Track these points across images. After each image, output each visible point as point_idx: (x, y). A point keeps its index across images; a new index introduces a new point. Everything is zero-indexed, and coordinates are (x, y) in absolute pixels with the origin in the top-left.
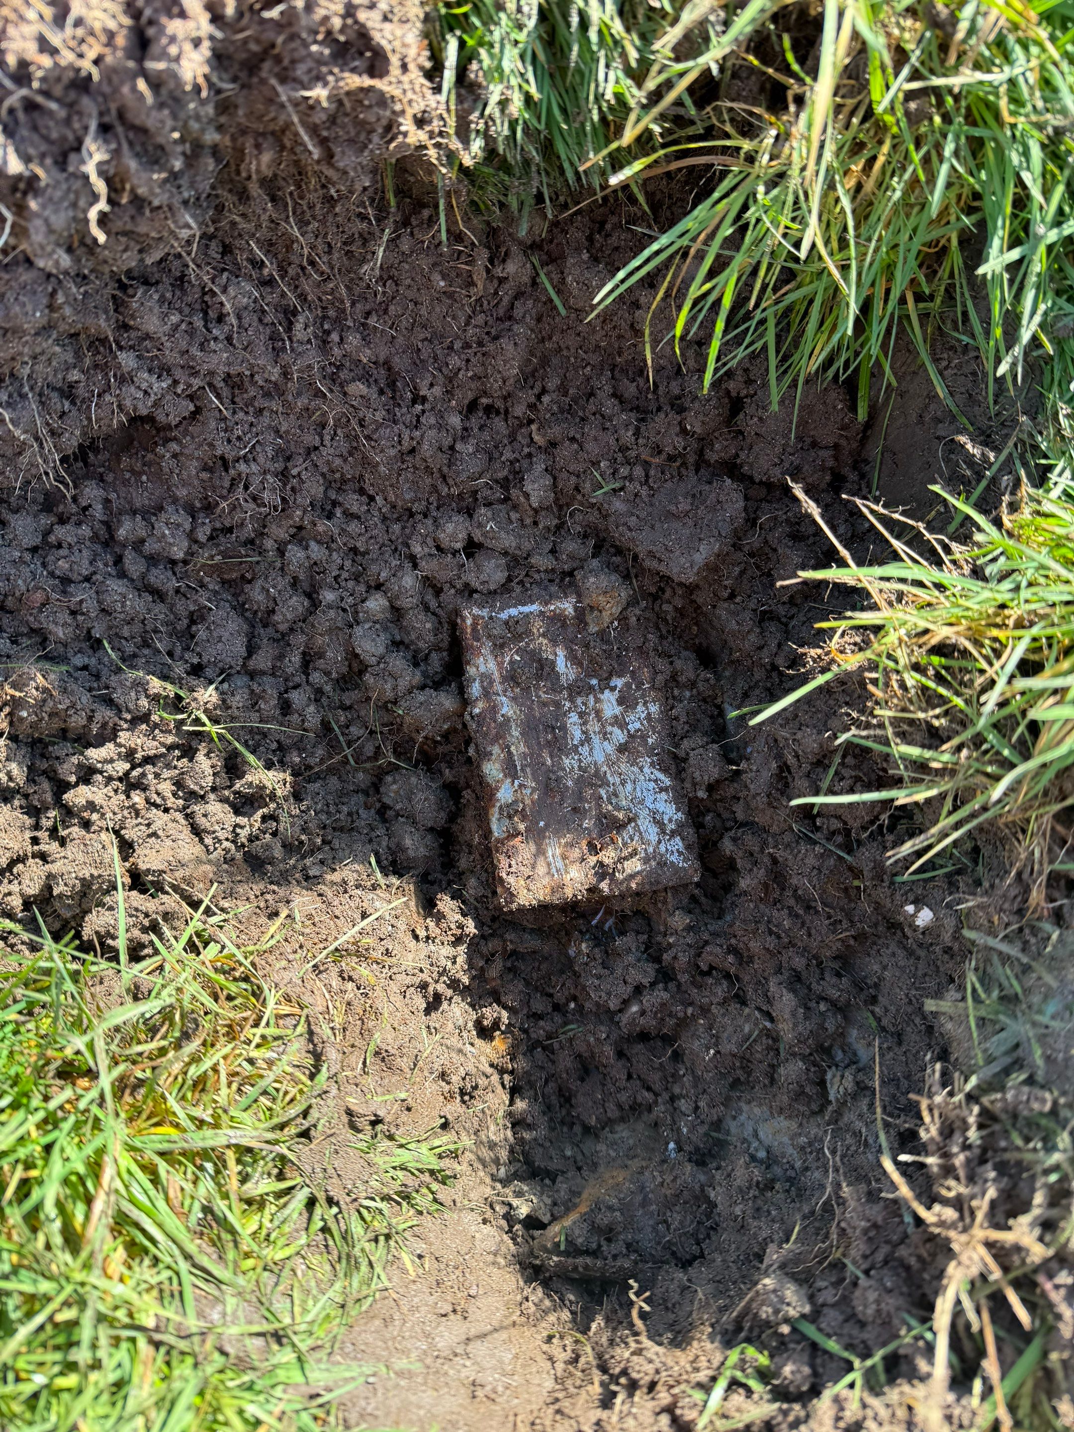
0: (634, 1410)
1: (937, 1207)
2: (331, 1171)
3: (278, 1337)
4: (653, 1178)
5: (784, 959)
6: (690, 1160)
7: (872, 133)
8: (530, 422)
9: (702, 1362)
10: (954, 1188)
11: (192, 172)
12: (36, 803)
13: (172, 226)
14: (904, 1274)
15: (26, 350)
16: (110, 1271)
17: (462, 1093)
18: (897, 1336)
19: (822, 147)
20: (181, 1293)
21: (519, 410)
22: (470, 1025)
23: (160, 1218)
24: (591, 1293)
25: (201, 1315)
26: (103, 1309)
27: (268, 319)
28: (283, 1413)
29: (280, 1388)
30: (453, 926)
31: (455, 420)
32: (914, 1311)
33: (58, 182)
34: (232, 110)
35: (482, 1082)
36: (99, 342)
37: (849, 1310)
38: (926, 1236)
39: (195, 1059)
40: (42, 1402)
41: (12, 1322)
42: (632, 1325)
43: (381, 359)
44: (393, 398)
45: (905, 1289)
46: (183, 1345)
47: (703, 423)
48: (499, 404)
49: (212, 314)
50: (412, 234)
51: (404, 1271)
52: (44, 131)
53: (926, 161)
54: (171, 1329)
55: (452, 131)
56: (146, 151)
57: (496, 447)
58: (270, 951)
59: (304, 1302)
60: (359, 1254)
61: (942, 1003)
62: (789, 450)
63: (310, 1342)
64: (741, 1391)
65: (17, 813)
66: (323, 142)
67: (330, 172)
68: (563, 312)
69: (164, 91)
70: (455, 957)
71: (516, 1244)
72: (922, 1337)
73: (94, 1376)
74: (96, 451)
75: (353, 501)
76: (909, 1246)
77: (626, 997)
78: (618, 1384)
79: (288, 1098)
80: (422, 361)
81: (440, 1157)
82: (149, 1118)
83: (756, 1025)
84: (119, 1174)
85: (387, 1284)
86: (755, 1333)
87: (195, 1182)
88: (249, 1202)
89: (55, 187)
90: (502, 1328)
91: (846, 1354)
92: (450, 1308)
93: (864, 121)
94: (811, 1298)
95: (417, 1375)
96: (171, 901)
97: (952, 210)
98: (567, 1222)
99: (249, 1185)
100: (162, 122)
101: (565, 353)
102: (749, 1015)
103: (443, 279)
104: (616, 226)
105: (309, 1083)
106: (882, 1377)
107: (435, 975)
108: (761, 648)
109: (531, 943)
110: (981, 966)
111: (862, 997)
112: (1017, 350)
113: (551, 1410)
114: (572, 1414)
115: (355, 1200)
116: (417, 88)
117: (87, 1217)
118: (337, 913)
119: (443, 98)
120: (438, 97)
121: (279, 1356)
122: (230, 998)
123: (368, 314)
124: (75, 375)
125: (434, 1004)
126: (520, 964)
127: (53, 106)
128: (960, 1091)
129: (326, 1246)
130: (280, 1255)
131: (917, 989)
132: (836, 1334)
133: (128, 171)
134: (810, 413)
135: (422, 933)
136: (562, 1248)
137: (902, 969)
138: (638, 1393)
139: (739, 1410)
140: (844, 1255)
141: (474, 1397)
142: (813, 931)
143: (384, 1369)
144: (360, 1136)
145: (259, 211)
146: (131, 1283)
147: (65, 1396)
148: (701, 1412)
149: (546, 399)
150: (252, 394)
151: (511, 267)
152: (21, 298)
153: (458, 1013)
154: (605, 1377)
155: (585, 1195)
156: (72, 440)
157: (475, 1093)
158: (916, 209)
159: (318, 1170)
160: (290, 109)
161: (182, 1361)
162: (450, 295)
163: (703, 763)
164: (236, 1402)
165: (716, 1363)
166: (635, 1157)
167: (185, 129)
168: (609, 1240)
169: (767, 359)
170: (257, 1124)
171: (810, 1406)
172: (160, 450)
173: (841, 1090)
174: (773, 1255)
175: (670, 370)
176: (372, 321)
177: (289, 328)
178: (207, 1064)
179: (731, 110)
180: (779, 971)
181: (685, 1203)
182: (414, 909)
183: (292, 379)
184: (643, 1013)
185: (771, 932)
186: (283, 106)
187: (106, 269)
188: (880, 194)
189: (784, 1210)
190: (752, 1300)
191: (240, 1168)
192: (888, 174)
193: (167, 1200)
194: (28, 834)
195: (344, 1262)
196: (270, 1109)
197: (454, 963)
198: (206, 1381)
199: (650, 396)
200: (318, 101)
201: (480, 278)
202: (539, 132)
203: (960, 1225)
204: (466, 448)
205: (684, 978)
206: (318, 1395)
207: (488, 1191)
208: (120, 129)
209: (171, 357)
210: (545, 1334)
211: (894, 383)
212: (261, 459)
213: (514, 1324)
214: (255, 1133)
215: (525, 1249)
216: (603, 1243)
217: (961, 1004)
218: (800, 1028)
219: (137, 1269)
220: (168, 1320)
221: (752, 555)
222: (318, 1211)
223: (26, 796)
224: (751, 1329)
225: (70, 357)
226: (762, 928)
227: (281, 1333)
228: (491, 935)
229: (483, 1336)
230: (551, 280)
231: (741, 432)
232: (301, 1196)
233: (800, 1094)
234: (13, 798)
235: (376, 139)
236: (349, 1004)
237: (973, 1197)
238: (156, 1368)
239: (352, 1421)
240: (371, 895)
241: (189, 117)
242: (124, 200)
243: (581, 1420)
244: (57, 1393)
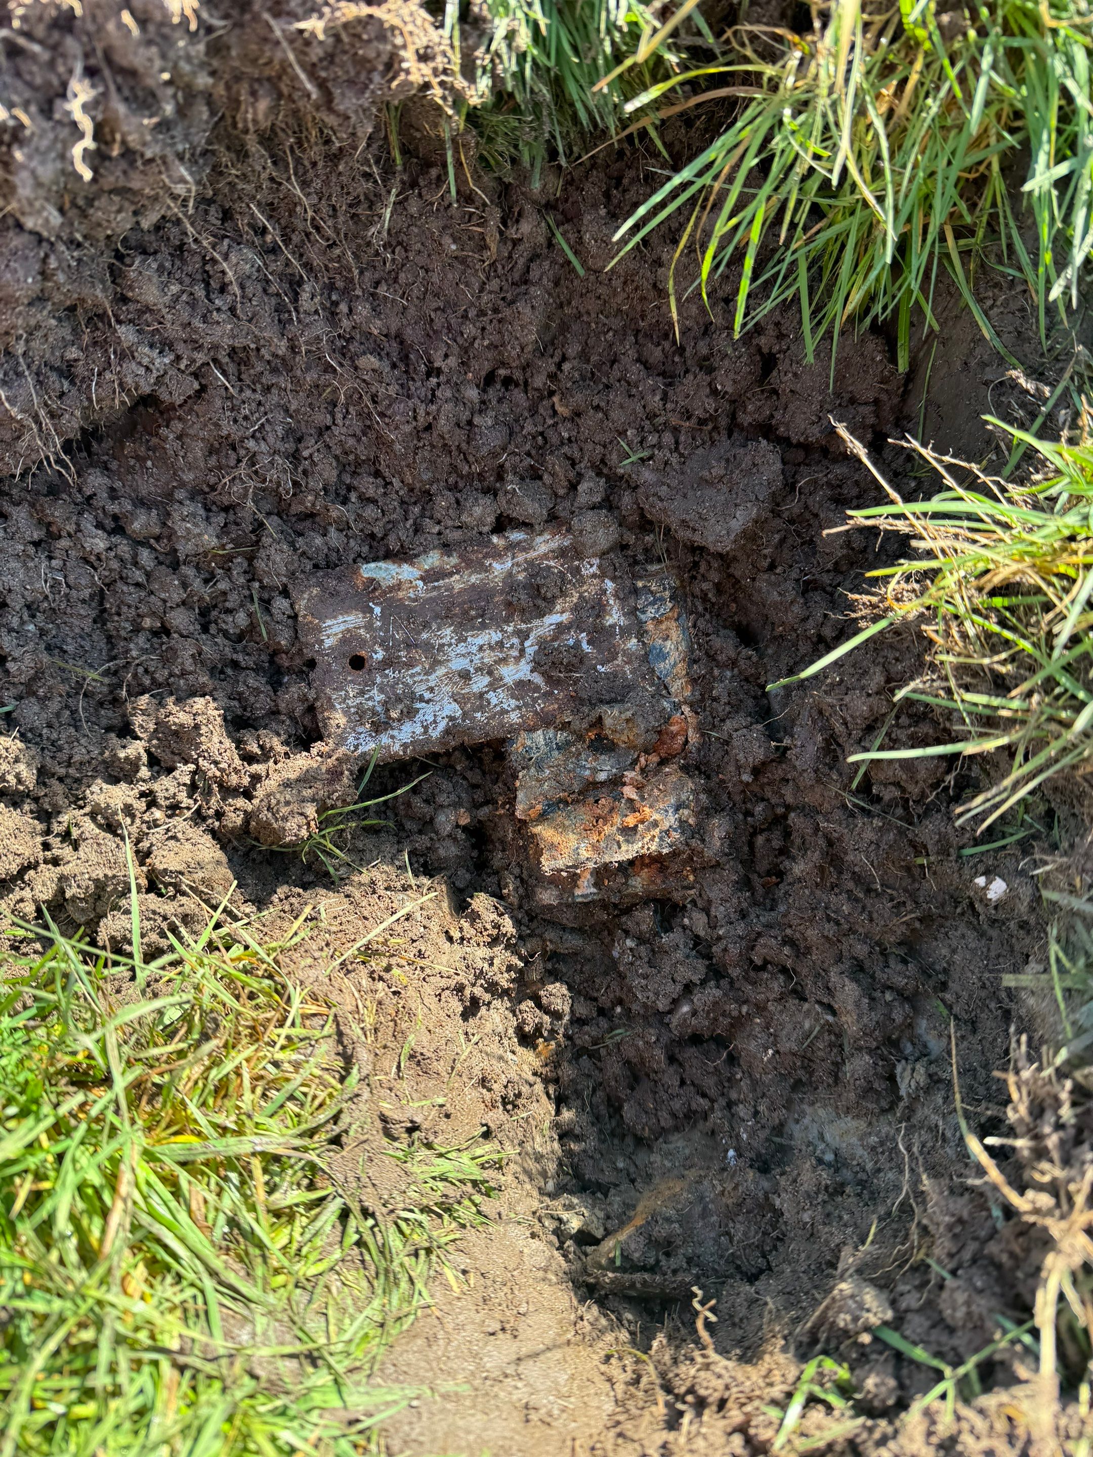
0: (704, 1430)
1: (1030, 1194)
2: (365, 1180)
3: (313, 1359)
4: (712, 1187)
5: (845, 947)
6: (751, 1166)
7: (902, 54)
8: (552, 393)
9: (777, 1377)
10: (1048, 1172)
11: (186, 123)
12: (47, 806)
13: (167, 181)
14: (995, 1273)
15: (20, 322)
16: (130, 1290)
17: (505, 1101)
18: (990, 1341)
19: (849, 71)
20: (206, 1313)
21: (539, 381)
22: (511, 1031)
23: (182, 1232)
24: (650, 1313)
25: (228, 1335)
26: (121, 1329)
27: (273, 289)
28: (320, 1439)
29: (316, 1413)
30: (489, 926)
31: (472, 393)
32: (1009, 1313)
33: (44, 132)
34: (224, 53)
35: (525, 1089)
36: (97, 318)
37: (935, 1316)
38: (1018, 1229)
39: (216, 1063)
40: (59, 1433)
41: (26, 1346)
42: (697, 1341)
43: (393, 332)
44: (406, 372)
45: (997, 1289)
46: (209, 1368)
47: (734, 382)
48: (518, 375)
49: (214, 284)
50: (420, 195)
51: (447, 1287)
52: (28, 77)
53: (962, 78)
54: (197, 1352)
55: (457, 68)
56: (136, 98)
57: (516, 421)
58: (295, 948)
59: (340, 1321)
60: (398, 1269)
61: (1021, 977)
62: (827, 406)
63: (347, 1363)
64: (820, 1407)
65: (28, 818)
66: (322, 85)
67: (331, 120)
68: (581, 272)
69: (151, 28)
70: (492, 959)
71: (568, 1261)
72: (1019, 1341)
73: (114, 1404)
74: (100, 440)
75: (369, 485)
76: (1000, 1241)
77: (675, 996)
78: (684, 1402)
79: (317, 1103)
80: (435, 332)
81: (483, 1167)
82: (168, 1126)
83: (817, 1020)
84: (137, 1185)
85: (429, 1300)
86: (833, 1345)
87: (219, 1195)
88: (277, 1214)
89: (41, 137)
90: (555, 1346)
91: (936, 1363)
92: (498, 1326)
93: (893, 41)
94: (893, 1303)
95: (465, 1398)
96: (190, 904)
97: (993, 131)
98: (623, 1236)
99: (277, 1195)
100: (150, 60)
101: (585, 318)
102: (809, 1011)
103: (455, 242)
104: (633, 181)
105: (339, 1086)
106: (977, 1387)
107: (471, 978)
108: (805, 620)
109: (573, 942)
110: (1063, 935)
111: (931, 983)
112: (1070, 273)
113: (612, 1433)
114: (636, 1437)
115: (392, 1211)
116: (419, 22)
117: (104, 1231)
118: (366, 914)
119: (446, 32)
120: (440, 31)
121: (314, 1378)
122: (252, 996)
123: (377, 284)
124: (73, 353)
125: (471, 1009)
126: (562, 967)
127: (36, 48)
128: (1049, 1064)
129: (363, 1261)
130: (313, 1270)
131: (990, 972)
132: (922, 1341)
133: (117, 119)
134: (847, 367)
135: (456, 935)
136: (618, 1263)
137: (973, 951)
138: (707, 1412)
139: (819, 1427)
140: (927, 1255)
141: (527, 1421)
142: (875, 915)
143: (429, 1392)
144: (396, 1144)
145: (258, 168)
146: (154, 1301)
147: (84, 1426)
148: (778, 1431)
149: (566, 366)
150: (259, 369)
151: (525, 227)
152: (12, 264)
153: (498, 1019)
154: (670, 1398)
155: (640, 1208)
156: (73, 422)
157: (519, 1102)
158: (953, 133)
159: (351, 1179)
160: (285, 44)
161: (209, 1386)
162: (463, 261)
163: (746, 744)
164: (268, 1428)
165: (791, 1378)
166: (691, 1167)
167: (175, 69)
168: (668, 1255)
169: (800, 311)
170: (284, 1130)
171: (898, 1423)
172: (163, 431)
173: (913, 1084)
174: (848, 1259)
175: (697, 330)
176: (382, 290)
177: (296, 299)
178: (228, 1067)
179: (750, 33)
180: (839, 959)
181: (748, 1212)
182: (447, 910)
183: (300, 352)
184: (694, 1013)
185: (829, 919)
186: (278, 43)
187: (101, 236)
188: (913, 117)
189: (857, 1214)
190: (827, 1308)
191: (267, 1177)
192: (922, 95)
193: (190, 1212)
194: (39, 839)
195: (382, 1277)
196: (298, 1115)
197: (491, 965)
198: (235, 1405)
199: (677, 359)
200: (313, 34)
201: (493, 241)
202: (548, 70)
203: (1057, 1213)
204: (484, 421)
205: (735, 972)
206: (358, 1421)
207: (536, 1205)
208: (107, 73)
209: (173, 331)
210: (603, 1353)
211: (936, 327)
212: (271, 439)
213: (569, 1342)
214: (282, 1140)
215: (577, 1266)
216: (662, 1258)
217: (1044, 977)
218: (865, 1020)
219: (158, 1287)
220: (193, 1340)
221: (791, 521)
222: (352, 1223)
223: (36, 800)
224: (828, 1340)
225: (66, 332)
226: (820, 914)
227: (316, 1354)
228: (529, 936)
229: (535, 1355)
230: (568, 241)
231: (775, 392)
232: (333, 1208)
233: (868, 1091)
234: (23, 802)
235: (376, 78)
236: (380, 1003)
237: (1070, 1180)
238: (181, 1394)
239: (395, 1449)
240: (401, 896)
241: (179, 57)
242: (115, 152)
243: (646, 1443)
244: (75, 1423)
